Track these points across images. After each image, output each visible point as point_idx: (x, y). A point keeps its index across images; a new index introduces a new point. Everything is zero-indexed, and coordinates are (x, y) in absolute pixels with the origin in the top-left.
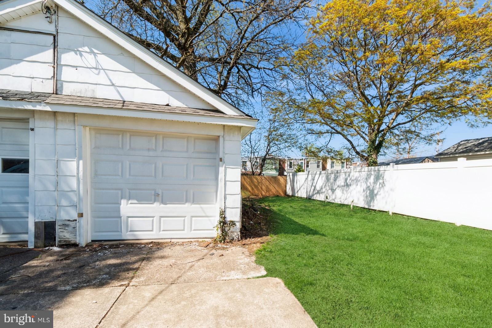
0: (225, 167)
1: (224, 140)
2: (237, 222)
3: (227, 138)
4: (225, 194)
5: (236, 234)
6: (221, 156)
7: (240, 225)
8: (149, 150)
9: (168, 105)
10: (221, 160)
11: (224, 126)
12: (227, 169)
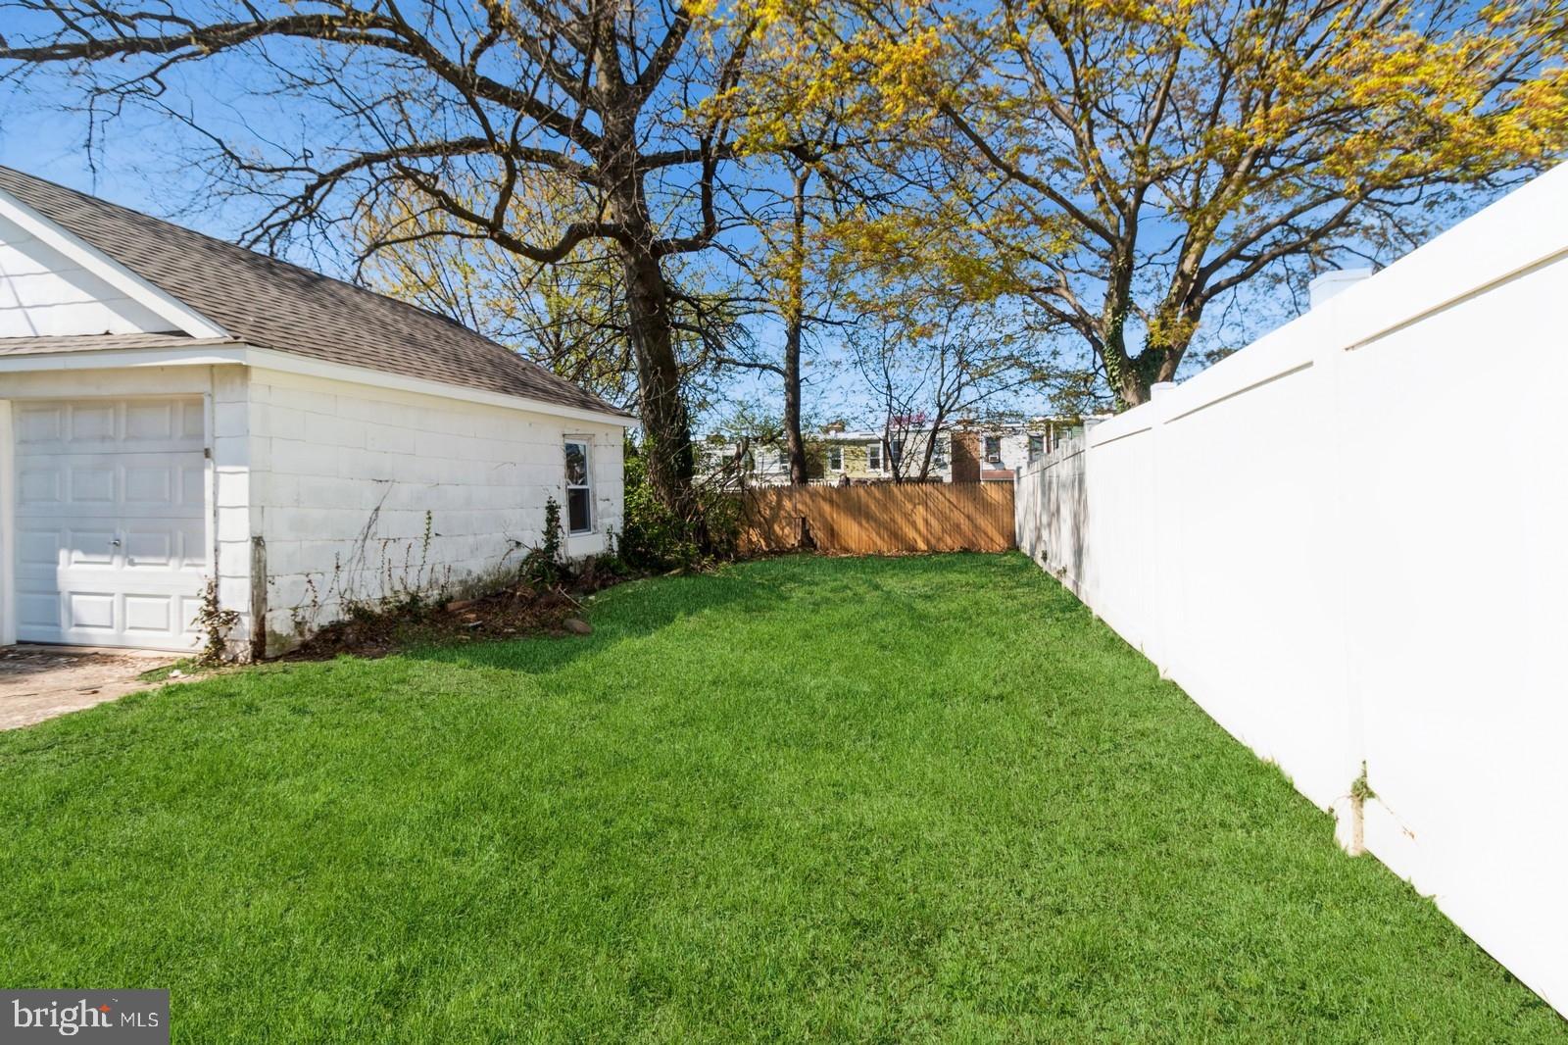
0: (215, 472)
1: (212, 402)
2: (244, 614)
3: (217, 399)
4: (216, 541)
5: (241, 645)
6: (207, 444)
7: (253, 623)
8: (103, 439)
9: (107, 333)
10: (207, 453)
11: (212, 366)
12: (222, 475)
